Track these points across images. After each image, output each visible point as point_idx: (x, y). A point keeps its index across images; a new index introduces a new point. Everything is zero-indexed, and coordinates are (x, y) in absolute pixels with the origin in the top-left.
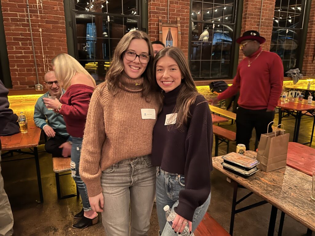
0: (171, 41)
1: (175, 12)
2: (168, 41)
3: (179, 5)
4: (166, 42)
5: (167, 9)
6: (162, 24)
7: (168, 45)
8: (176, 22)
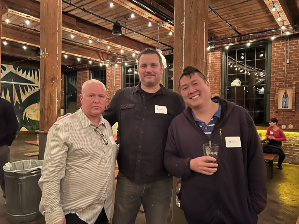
0: (287, 99)
1: (292, 79)
2: (284, 99)
3: (295, 74)
4: (283, 100)
5: (284, 78)
6: (279, 88)
7: (284, 101)
8: (292, 86)
